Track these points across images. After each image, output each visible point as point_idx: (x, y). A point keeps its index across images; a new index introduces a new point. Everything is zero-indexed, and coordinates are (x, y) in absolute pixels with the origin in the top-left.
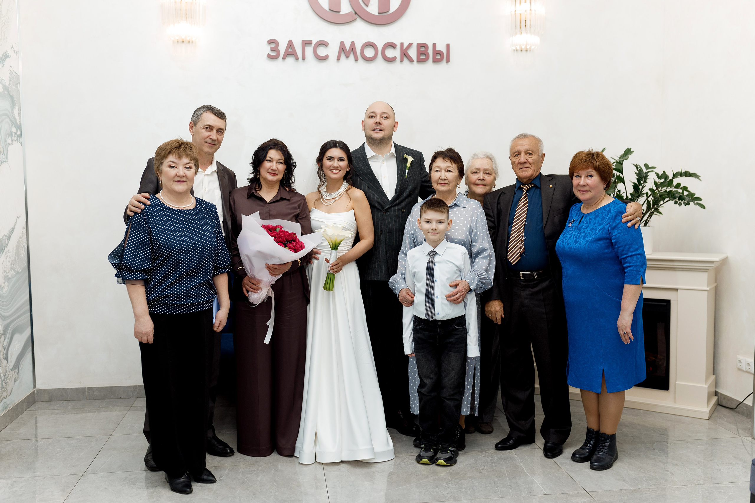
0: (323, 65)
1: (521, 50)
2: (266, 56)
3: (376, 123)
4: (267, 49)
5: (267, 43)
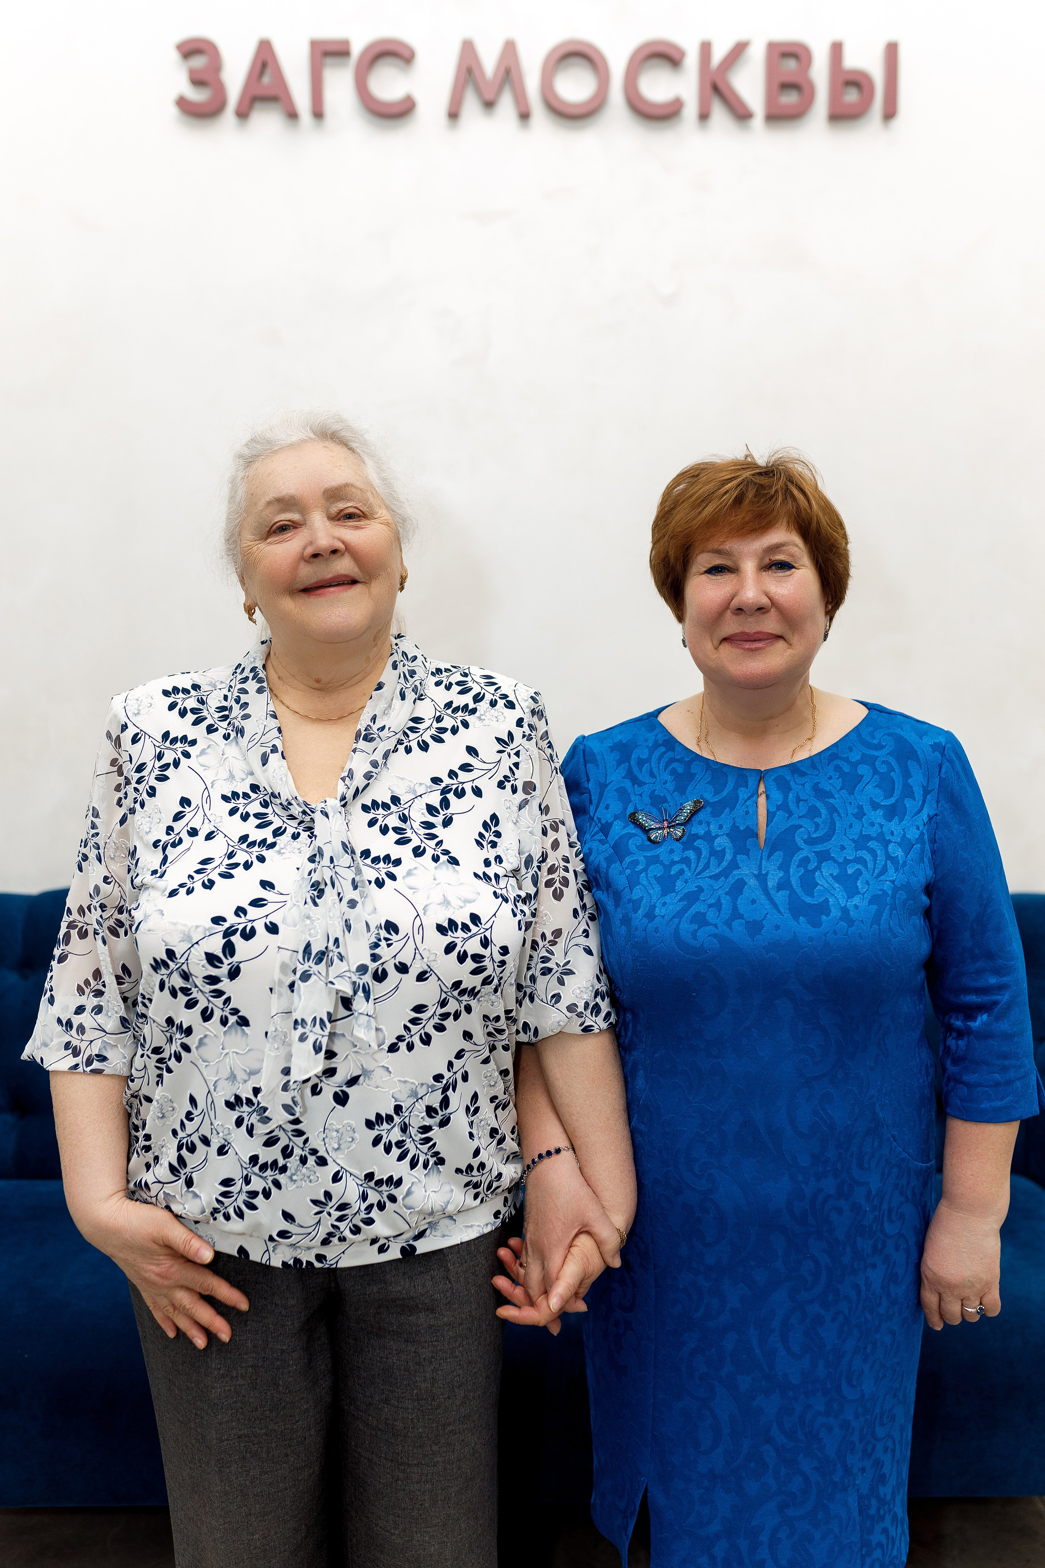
0: (395, 137)
2: (173, 111)
4: (178, 80)
5: (175, 56)
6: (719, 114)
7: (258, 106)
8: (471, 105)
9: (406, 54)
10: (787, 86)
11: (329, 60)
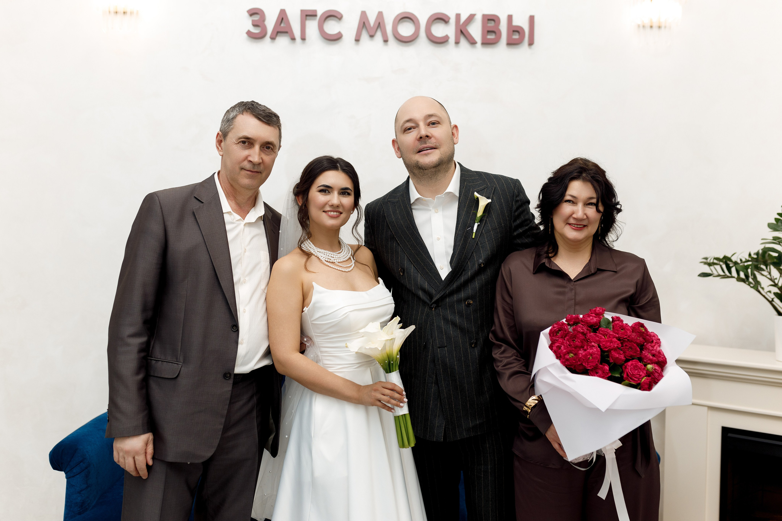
0: (334, 48)
1: (651, 27)
2: (246, 35)
3: (421, 138)
4: (247, 24)
5: (247, 15)
6: (463, 42)
7: (279, 34)
8: (365, 36)
9: (339, 17)
10: (489, 32)
11: (308, 18)
